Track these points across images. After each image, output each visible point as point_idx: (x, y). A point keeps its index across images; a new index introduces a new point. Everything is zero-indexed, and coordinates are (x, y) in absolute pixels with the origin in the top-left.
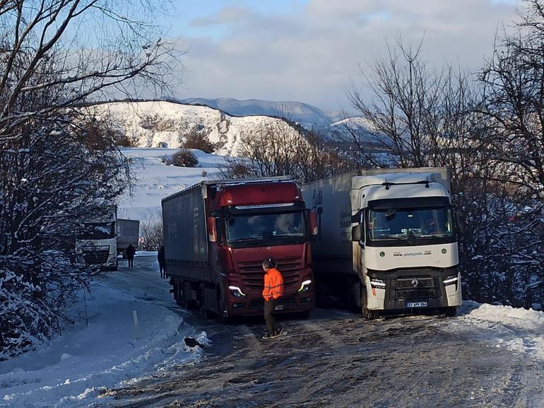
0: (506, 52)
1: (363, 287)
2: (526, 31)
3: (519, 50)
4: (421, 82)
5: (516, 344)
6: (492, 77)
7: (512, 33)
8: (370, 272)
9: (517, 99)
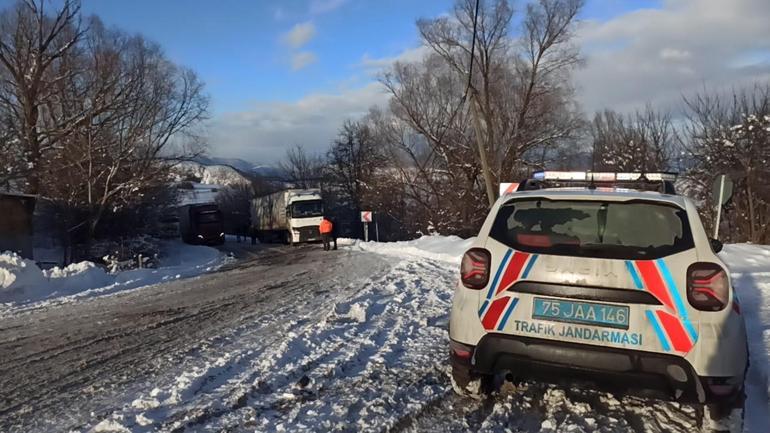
0: (335, 145)
1: (291, 234)
2: (342, 137)
3: (340, 144)
4: (304, 157)
5: (346, 248)
6: (331, 155)
7: (337, 138)
8: (294, 229)
9: (339, 161)
